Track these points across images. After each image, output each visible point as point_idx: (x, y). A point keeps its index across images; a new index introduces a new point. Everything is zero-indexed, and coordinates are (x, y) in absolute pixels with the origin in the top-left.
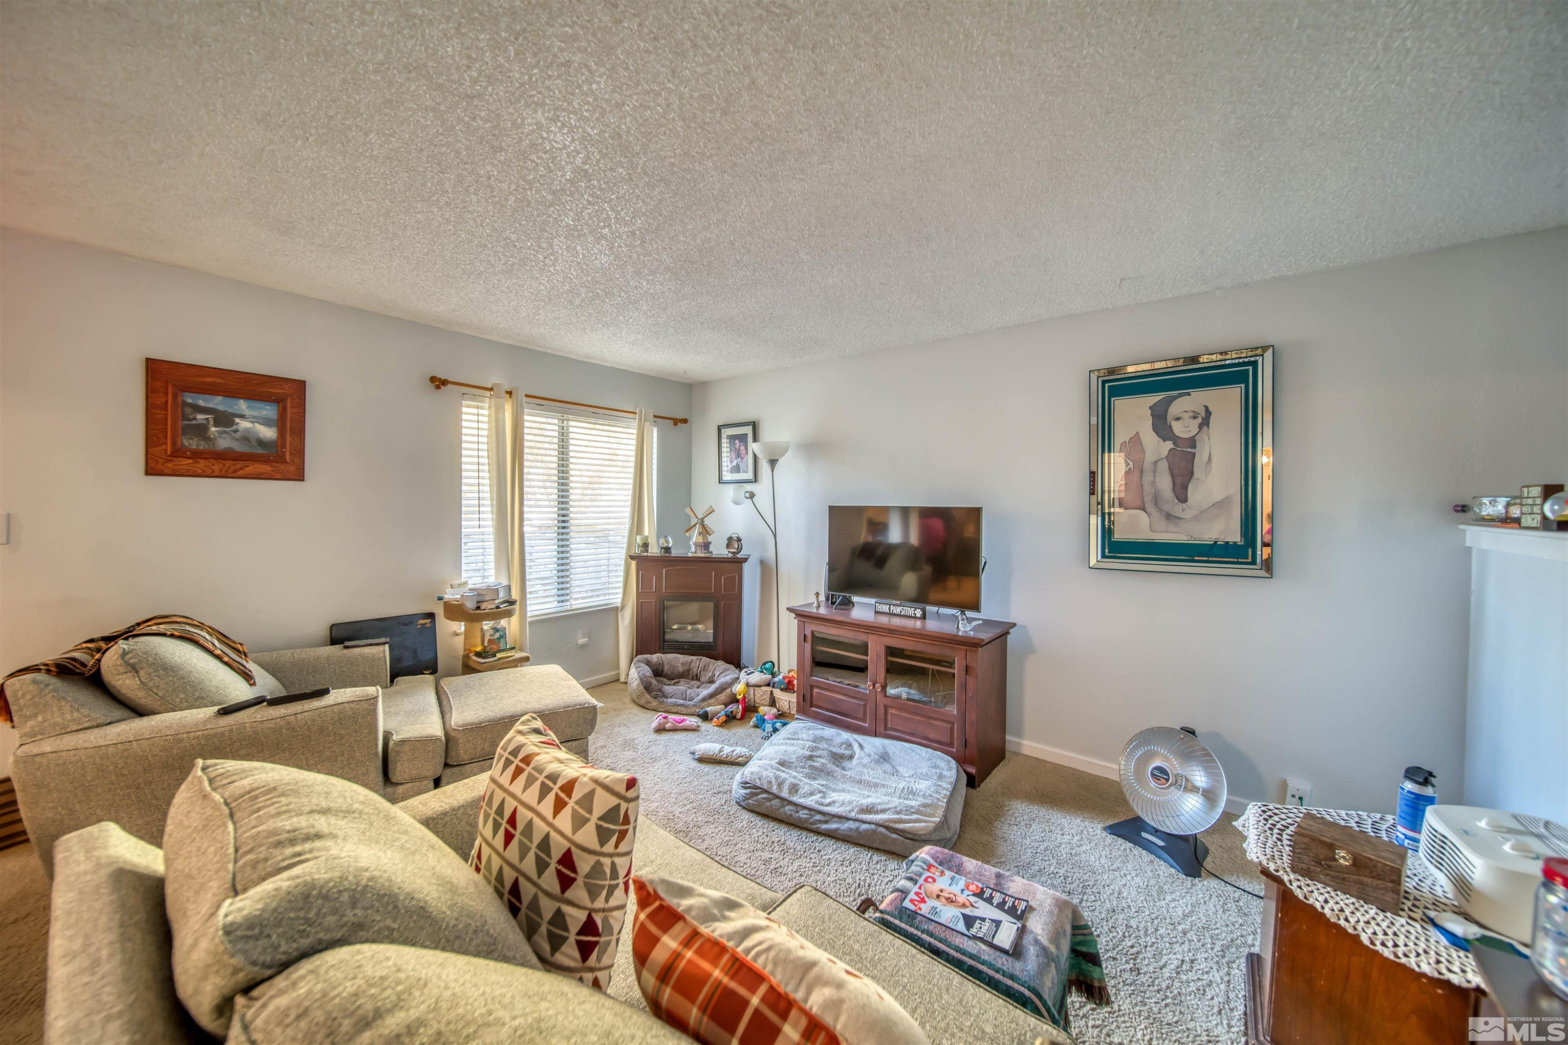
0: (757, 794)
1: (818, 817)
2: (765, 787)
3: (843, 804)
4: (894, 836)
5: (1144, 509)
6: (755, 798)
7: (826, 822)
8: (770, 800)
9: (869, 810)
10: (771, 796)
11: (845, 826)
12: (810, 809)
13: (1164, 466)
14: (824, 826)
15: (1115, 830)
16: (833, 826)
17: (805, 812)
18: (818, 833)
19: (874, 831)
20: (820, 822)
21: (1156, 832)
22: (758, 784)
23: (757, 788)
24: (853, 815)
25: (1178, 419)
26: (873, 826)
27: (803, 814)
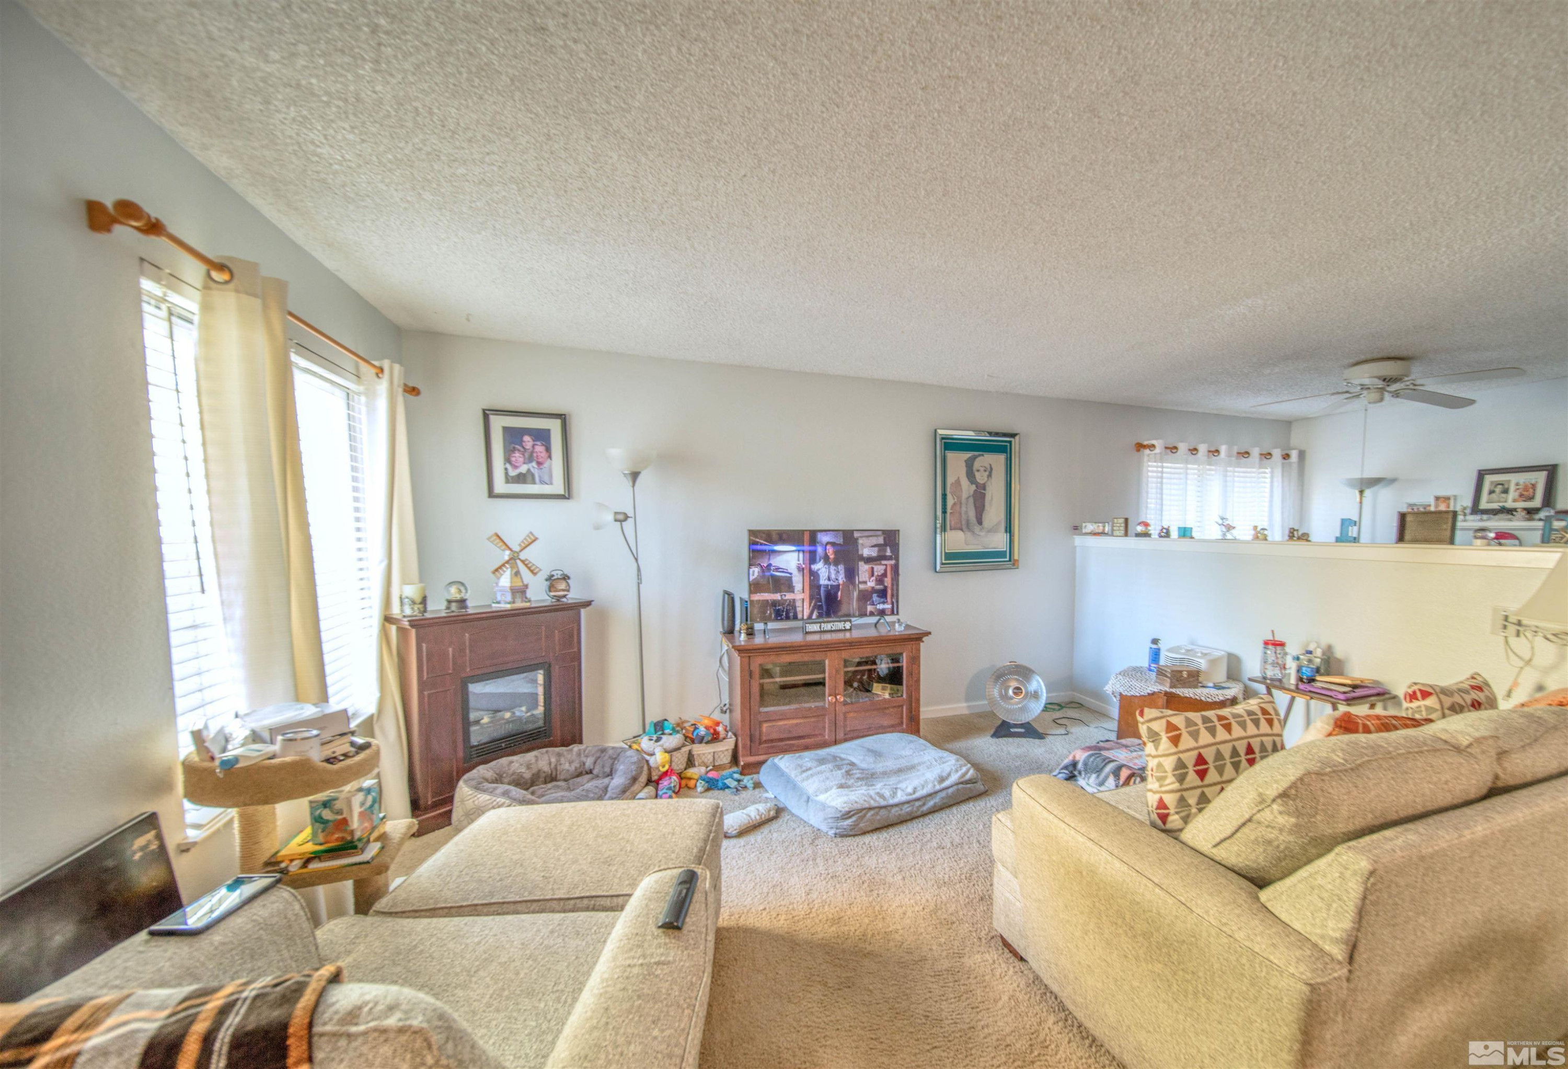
0: (865, 815)
1: (917, 804)
2: (867, 806)
3: (923, 787)
4: (968, 786)
5: (962, 530)
6: (865, 820)
7: (924, 804)
8: (877, 813)
9: (942, 780)
10: (877, 810)
11: (937, 800)
12: (908, 802)
13: (971, 500)
14: (925, 808)
15: (996, 735)
16: (931, 803)
17: (906, 806)
18: (924, 815)
19: (958, 790)
20: (920, 806)
21: (1016, 726)
22: (859, 806)
23: (862, 810)
24: (938, 787)
25: (978, 471)
26: (955, 787)
27: (907, 809)
